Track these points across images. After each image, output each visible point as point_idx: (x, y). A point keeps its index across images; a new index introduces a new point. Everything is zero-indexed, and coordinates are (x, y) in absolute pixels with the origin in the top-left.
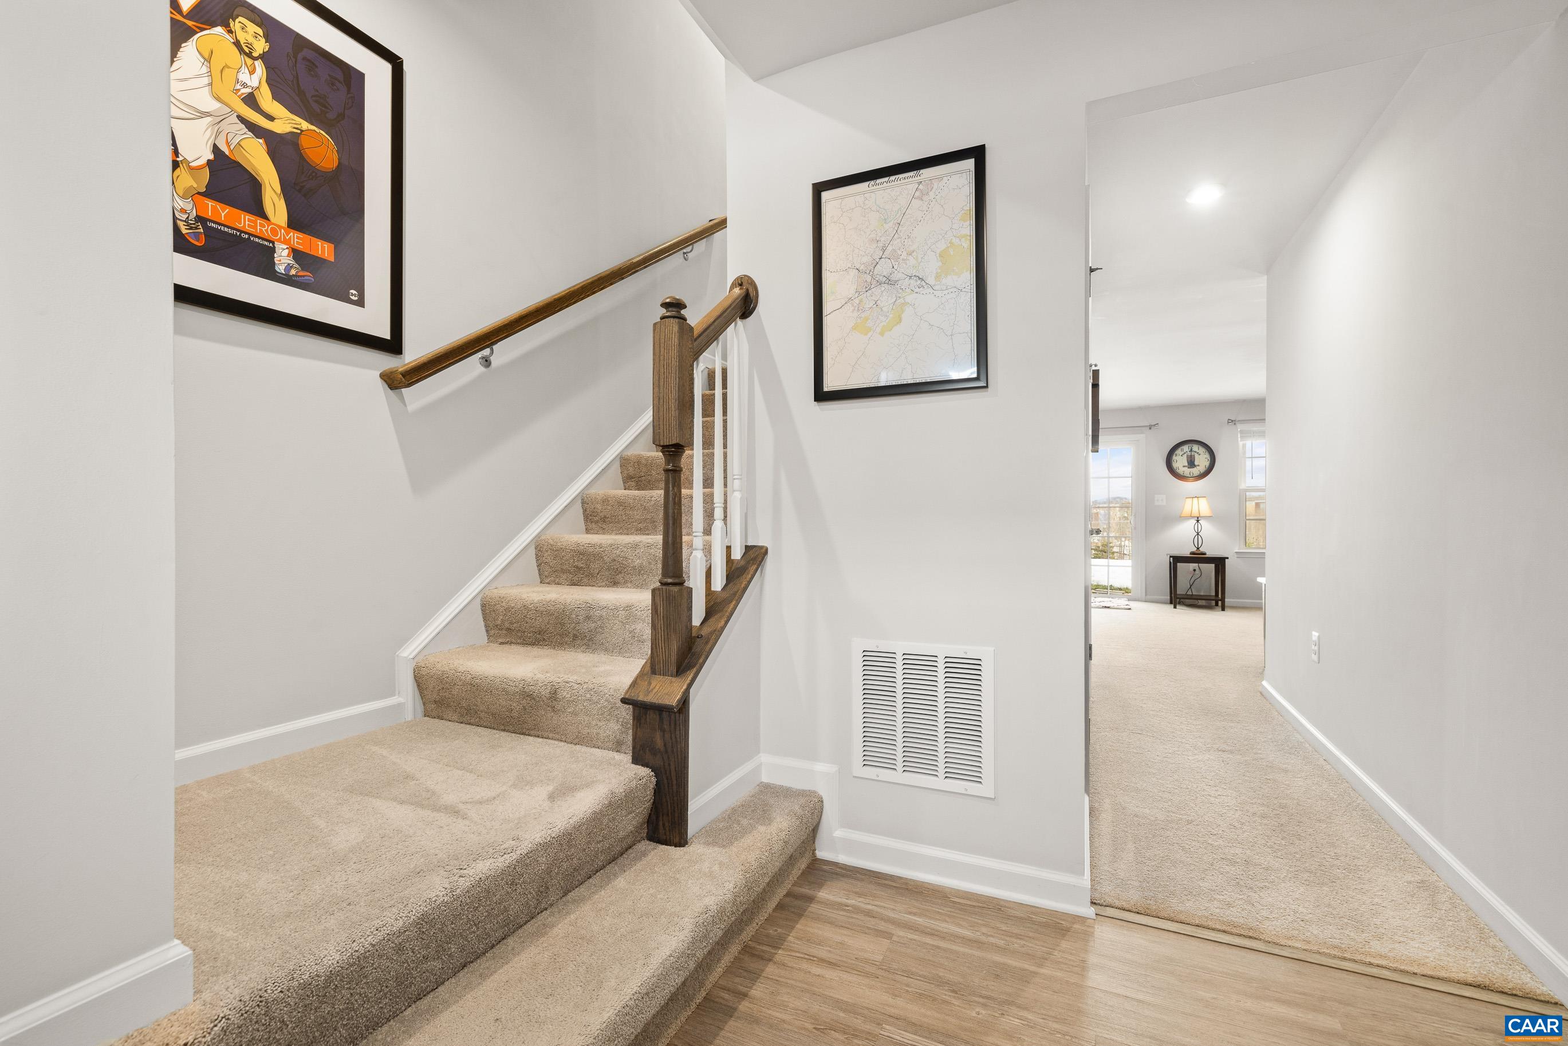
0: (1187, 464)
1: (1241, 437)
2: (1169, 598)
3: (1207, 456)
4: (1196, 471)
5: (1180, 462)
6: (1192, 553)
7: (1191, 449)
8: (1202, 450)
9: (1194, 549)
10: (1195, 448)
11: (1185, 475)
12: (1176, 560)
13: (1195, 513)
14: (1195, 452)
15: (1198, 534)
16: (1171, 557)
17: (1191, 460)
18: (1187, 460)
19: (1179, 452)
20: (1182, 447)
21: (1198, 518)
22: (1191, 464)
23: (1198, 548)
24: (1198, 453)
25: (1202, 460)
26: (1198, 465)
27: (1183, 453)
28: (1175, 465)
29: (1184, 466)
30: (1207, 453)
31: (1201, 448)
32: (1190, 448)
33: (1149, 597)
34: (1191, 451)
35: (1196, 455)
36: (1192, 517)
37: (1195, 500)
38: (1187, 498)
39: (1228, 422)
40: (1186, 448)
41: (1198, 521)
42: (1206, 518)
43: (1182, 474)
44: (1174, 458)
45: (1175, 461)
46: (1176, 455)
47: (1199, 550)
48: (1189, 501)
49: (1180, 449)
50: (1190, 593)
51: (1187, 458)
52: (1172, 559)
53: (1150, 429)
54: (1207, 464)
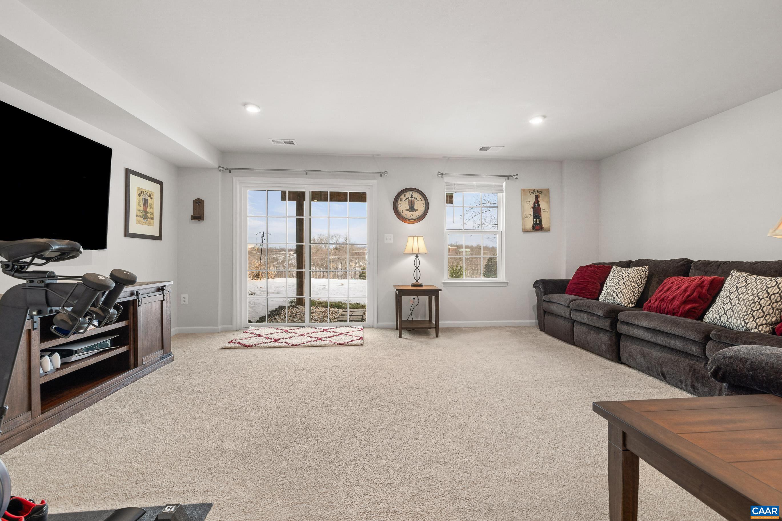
0: (408, 208)
1: (446, 188)
2: (395, 323)
3: (423, 202)
4: (415, 215)
5: (404, 206)
6: (413, 285)
7: (412, 196)
8: (419, 197)
9: (414, 282)
10: (415, 194)
11: (407, 217)
12: (401, 293)
13: (415, 251)
14: (415, 198)
15: (417, 269)
16: (397, 290)
17: (412, 205)
18: (409, 205)
19: (402, 197)
20: (405, 194)
21: (417, 254)
22: (412, 208)
23: (417, 281)
24: (417, 199)
25: (420, 206)
26: (417, 210)
27: (406, 198)
28: (400, 209)
29: (407, 210)
30: (423, 200)
31: (419, 195)
32: (411, 194)
33: (381, 324)
34: (412, 197)
35: (415, 201)
36: (412, 254)
37: (415, 238)
38: (408, 237)
39: (438, 175)
40: (408, 194)
41: (417, 257)
42: (423, 254)
43: (405, 216)
44: (399, 202)
45: (400, 205)
46: (401, 200)
47: (418, 282)
48: (410, 240)
49: (403, 195)
50: (410, 319)
51: (409, 203)
52: (397, 292)
53: (381, 176)
54: (423, 209)
